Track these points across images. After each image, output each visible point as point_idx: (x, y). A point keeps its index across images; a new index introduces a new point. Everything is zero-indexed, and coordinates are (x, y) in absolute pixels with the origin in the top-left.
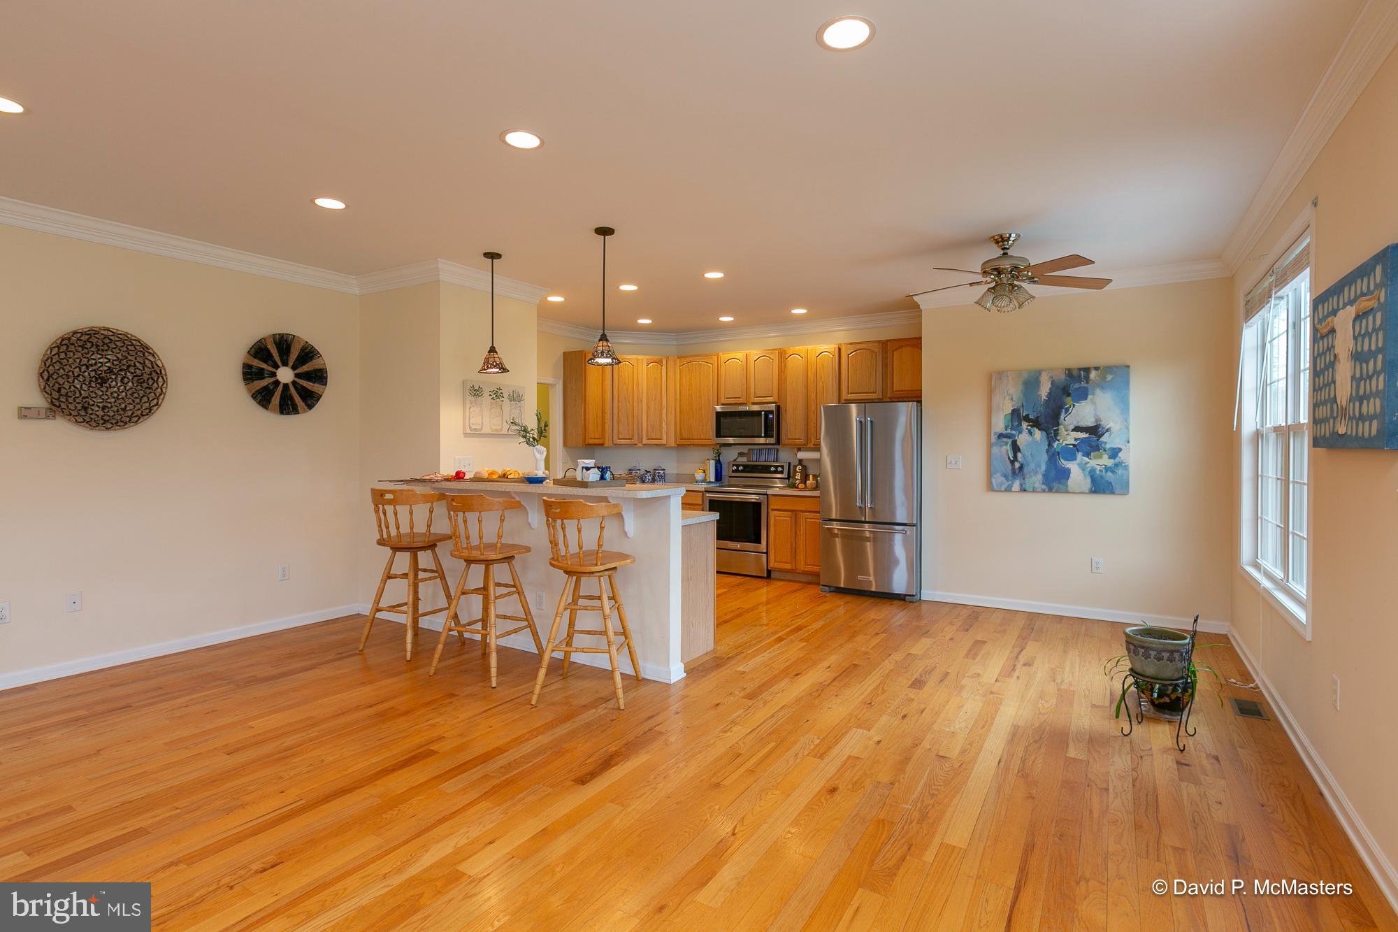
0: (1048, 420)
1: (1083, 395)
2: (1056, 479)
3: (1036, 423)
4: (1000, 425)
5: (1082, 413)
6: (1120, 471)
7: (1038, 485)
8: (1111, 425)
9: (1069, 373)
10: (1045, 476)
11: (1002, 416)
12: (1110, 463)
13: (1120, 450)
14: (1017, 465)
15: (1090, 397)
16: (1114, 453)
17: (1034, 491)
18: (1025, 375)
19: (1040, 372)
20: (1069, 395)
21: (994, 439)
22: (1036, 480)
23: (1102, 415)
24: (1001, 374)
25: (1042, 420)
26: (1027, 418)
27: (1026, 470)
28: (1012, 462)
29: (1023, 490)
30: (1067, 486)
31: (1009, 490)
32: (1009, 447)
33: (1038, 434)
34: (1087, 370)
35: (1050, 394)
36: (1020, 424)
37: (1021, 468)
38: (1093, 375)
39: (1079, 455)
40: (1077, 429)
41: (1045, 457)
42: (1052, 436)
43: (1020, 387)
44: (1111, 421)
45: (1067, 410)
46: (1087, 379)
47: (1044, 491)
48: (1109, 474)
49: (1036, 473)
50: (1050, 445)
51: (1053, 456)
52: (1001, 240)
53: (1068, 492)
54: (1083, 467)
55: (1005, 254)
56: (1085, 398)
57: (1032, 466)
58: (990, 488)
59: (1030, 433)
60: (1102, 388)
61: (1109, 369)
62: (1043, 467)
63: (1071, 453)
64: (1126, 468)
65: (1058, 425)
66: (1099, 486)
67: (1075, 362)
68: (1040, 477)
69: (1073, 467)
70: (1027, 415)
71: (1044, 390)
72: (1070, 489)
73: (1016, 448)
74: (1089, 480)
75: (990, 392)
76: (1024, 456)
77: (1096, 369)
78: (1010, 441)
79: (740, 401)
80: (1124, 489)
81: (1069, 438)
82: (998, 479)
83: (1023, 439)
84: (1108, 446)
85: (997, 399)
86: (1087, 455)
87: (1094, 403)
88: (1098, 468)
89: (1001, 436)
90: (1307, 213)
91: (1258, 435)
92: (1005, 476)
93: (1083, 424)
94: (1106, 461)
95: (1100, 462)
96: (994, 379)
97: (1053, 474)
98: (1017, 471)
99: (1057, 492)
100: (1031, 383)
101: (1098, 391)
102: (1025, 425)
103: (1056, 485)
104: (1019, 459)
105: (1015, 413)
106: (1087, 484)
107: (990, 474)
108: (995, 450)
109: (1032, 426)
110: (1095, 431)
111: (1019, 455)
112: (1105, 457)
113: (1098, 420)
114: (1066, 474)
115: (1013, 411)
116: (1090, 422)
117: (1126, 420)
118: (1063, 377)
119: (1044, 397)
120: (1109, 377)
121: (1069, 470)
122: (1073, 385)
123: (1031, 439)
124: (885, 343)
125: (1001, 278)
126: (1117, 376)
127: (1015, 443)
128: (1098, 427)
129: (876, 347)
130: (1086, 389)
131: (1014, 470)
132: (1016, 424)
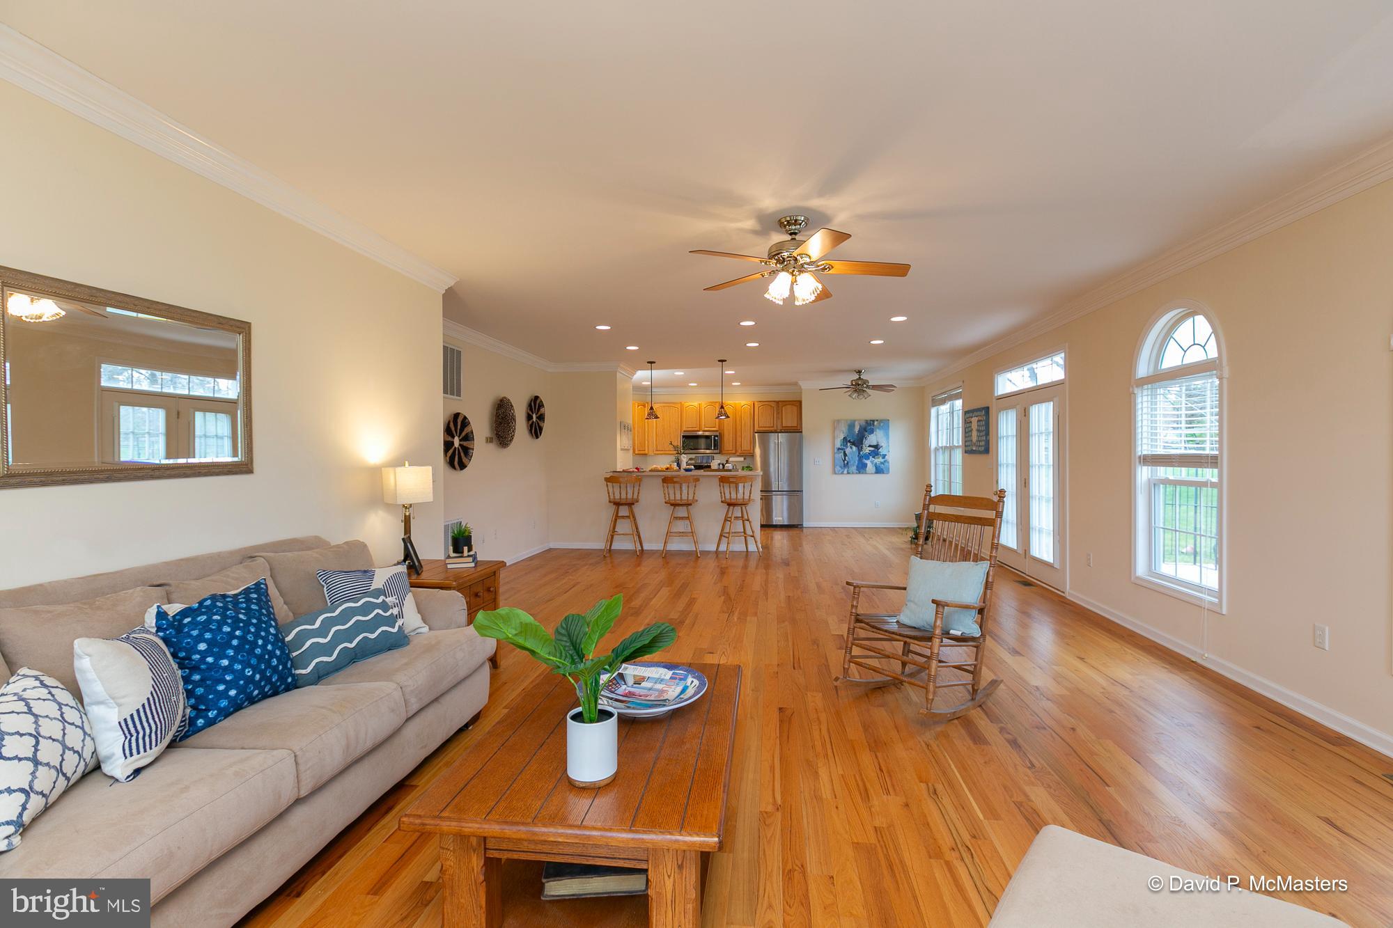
0: (858, 442)
1: (872, 432)
2: (862, 468)
3: (853, 444)
4: (838, 444)
5: (872, 439)
6: (886, 464)
7: (855, 471)
8: (882, 444)
9: (867, 421)
10: (857, 467)
11: (839, 440)
12: (882, 460)
13: (886, 455)
14: (846, 462)
15: (875, 433)
16: (884, 456)
17: (853, 473)
18: (849, 422)
19: (855, 421)
20: (866, 431)
21: (836, 451)
22: (854, 468)
23: (879, 440)
24: (839, 421)
25: (856, 442)
26: (849, 441)
27: (849, 464)
28: (844, 461)
29: (848, 473)
30: (865, 471)
31: (842, 473)
32: (842, 454)
33: (854, 448)
34: (873, 421)
35: (859, 431)
36: (847, 444)
37: (847, 463)
38: (876, 423)
39: (871, 457)
40: (870, 446)
41: (857, 458)
42: (860, 449)
43: (847, 427)
44: (883, 443)
45: (866, 438)
46: (873, 424)
47: (857, 473)
48: (882, 465)
49: (854, 465)
50: (859, 453)
51: (860, 458)
52: (859, 372)
54: (872, 462)
55: (859, 377)
56: (873, 433)
57: (852, 462)
58: (835, 473)
59: (851, 447)
60: (879, 428)
61: (880, 421)
62: (857, 462)
63: (867, 456)
64: (888, 462)
65: (862, 444)
66: (879, 470)
67: (870, 417)
68: (855, 467)
69: (868, 462)
71: (857, 429)
72: (867, 472)
73: (845, 455)
74: (874, 468)
75: (834, 429)
76: (849, 458)
77: (877, 420)
78: (842, 451)
79: (696, 429)
80: (888, 472)
81: (867, 450)
82: (838, 468)
83: (848, 450)
84: (881, 453)
85: (837, 432)
86: (874, 457)
87: (876, 435)
88: (878, 462)
89: (839, 449)
90: (961, 384)
91: (936, 449)
92: (841, 467)
93: (872, 444)
94: (881, 460)
95: (878, 460)
96: (836, 423)
97: (860, 465)
98: (846, 465)
99: (862, 473)
100: (851, 426)
101: (878, 430)
102: (849, 444)
103: (862, 471)
104: (847, 459)
106: (874, 470)
107: (834, 466)
108: (837, 455)
110: (877, 447)
111: (846, 457)
112: (881, 458)
113: (878, 442)
114: (865, 465)
115: (844, 438)
116: (874, 443)
117: (888, 442)
118: (864, 423)
119: (857, 432)
120: (882, 424)
121: (867, 464)
122: (868, 427)
123: (851, 450)
124: (778, 402)
125: (859, 387)
126: (884, 424)
127: (845, 452)
128: (878, 445)
129: (773, 404)
130: (873, 429)
131: (844, 464)
132: (845, 443)
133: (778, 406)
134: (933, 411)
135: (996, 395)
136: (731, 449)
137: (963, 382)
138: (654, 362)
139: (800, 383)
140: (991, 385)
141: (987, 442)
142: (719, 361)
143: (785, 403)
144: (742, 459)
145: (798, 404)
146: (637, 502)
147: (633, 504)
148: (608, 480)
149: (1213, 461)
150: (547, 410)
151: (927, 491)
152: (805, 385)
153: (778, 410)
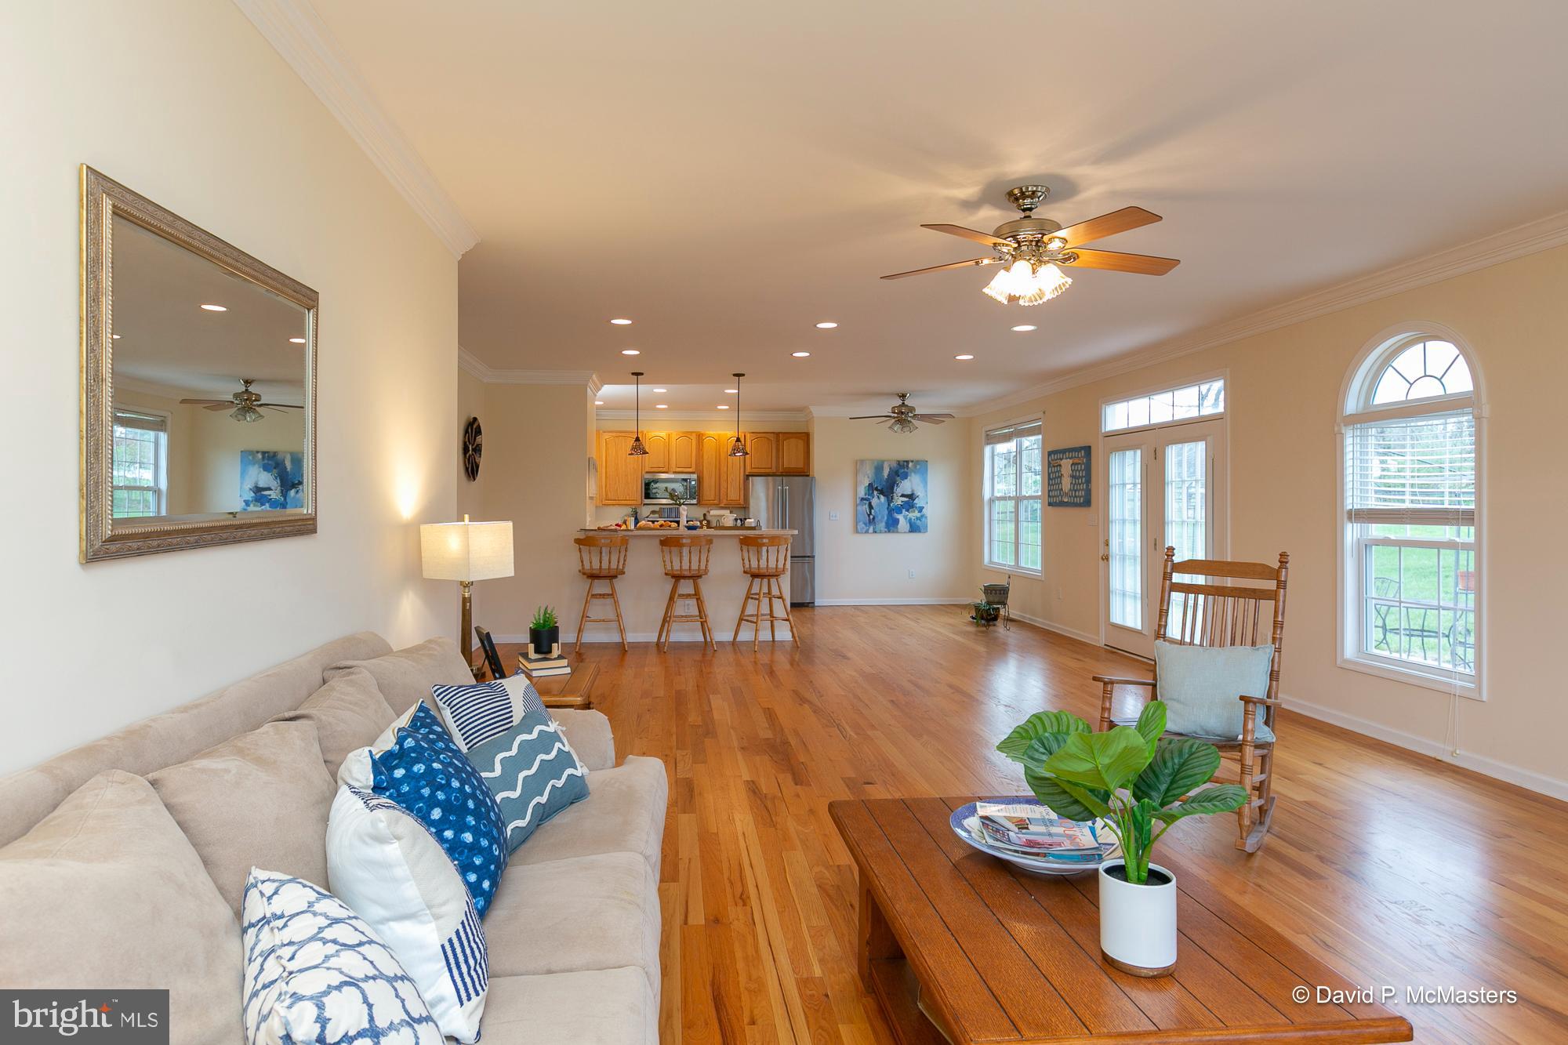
0: (887, 489)
1: (905, 476)
2: (892, 525)
3: (881, 492)
4: (862, 492)
5: (905, 486)
6: (923, 519)
7: (883, 529)
8: (919, 493)
9: (899, 463)
10: (887, 523)
11: (863, 487)
12: (919, 515)
13: (923, 507)
14: (871, 517)
15: (909, 477)
16: (921, 509)
17: (880, 532)
18: (876, 463)
19: (883, 462)
20: (898, 476)
21: (858, 501)
22: (882, 526)
23: (915, 489)
24: (862, 461)
25: (885, 490)
26: (876, 489)
27: (876, 520)
28: (869, 516)
29: (875, 532)
30: (897, 528)
31: (867, 532)
32: (867, 506)
33: (882, 498)
34: (907, 462)
35: (889, 475)
36: (873, 493)
37: (874, 518)
38: (910, 464)
39: (904, 511)
40: (903, 496)
41: (886, 512)
42: (890, 500)
43: (873, 471)
44: (919, 492)
45: (897, 484)
46: (907, 466)
47: (886, 532)
48: (918, 521)
49: (882, 522)
50: (889, 505)
51: (891, 511)
52: (903, 396)
53: (897, 532)
54: (905, 517)
55: (903, 403)
56: (906, 478)
57: (880, 517)
58: (857, 531)
59: (878, 497)
60: (915, 473)
61: (917, 462)
62: (886, 518)
63: (899, 510)
64: (926, 517)
65: (893, 493)
66: (914, 528)
67: (902, 457)
68: (883, 524)
69: (900, 517)
70: (877, 487)
71: (886, 473)
72: (899, 531)
73: (871, 507)
74: (908, 525)
75: (857, 472)
76: (875, 511)
77: (912, 461)
78: (867, 502)
79: (663, 470)
80: (926, 530)
81: (899, 501)
82: (861, 525)
83: (874, 502)
84: (918, 506)
85: (860, 477)
86: (908, 510)
87: (910, 480)
88: (913, 518)
89: (862, 499)
90: (1040, 415)
91: (992, 501)
92: (865, 524)
93: (905, 493)
94: (917, 514)
95: (914, 515)
96: (859, 464)
97: (890, 522)
98: (872, 521)
99: (893, 532)
100: (879, 468)
101: (913, 474)
102: (875, 493)
103: (892, 528)
104: (873, 513)
106: (907, 527)
107: (856, 523)
108: (859, 508)
109: (879, 493)
110: (911, 497)
111: (873, 511)
112: (917, 512)
113: (913, 491)
114: (897, 521)
115: (869, 484)
116: (909, 492)
117: (926, 491)
118: (895, 465)
119: (886, 477)
120: (918, 467)
121: (898, 519)
122: (901, 470)
123: (879, 501)
124: (778, 434)
125: (903, 416)
126: (921, 466)
127: (870, 504)
128: (913, 494)
129: (771, 437)
130: (907, 473)
131: (870, 519)
132: (871, 492)
133: (778, 439)
134: (988, 450)
135: (1103, 431)
136: (711, 498)
137: (1044, 413)
138: (642, 374)
139: (813, 409)
140: (1097, 418)
141: (1088, 492)
142: (735, 375)
143: (788, 435)
145: (806, 438)
146: (623, 573)
147: (616, 577)
148: (578, 541)
149: (1465, 517)
150: (484, 439)
151: (1168, 556)
152: (817, 411)
153: (778, 445)
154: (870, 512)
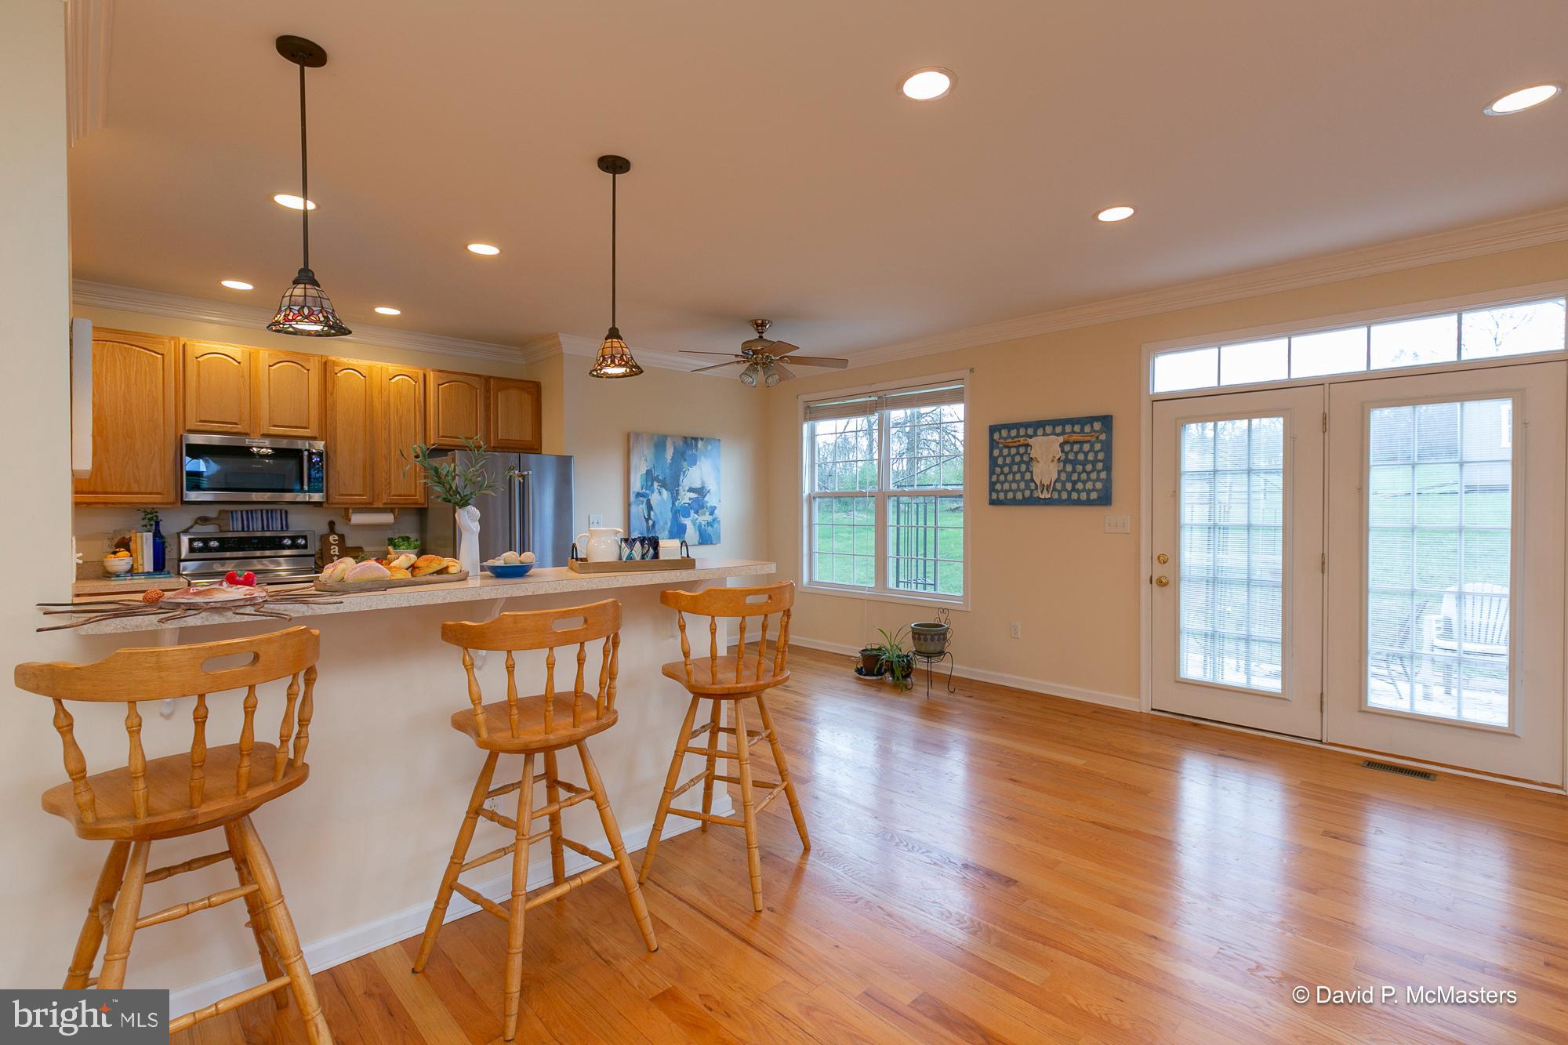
1: (694, 460)
3: (664, 485)
4: (636, 485)
5: (693, 476)
6: (715, 526)
8: (710, 487)
9: (686, 439)
11: (639, 476)
12: (710, 518)
13: (715, 507)
14: (651, 522)
15: (698, 463)
16: (712, 510)
18: (657, 438)
19: (667, 435)
20: (685, 460)
21: (634, 498)
23: (705, 479)
24: (640, 434)
28: (647, 520)
32: (644, 506)
33: (665, 494)
34: (697, 439)
35: (673, 458)
36: (652, 485)
37: (653, 525)
38: (701, 443)
39: (692, 512)
40: (691, 490)
42: (675, 497)
43: (654, 449)
44: (710, 484)
45: (684, 472)
46: (696, 446)
48: (710, 528)
49: (664, 530)
50: (673, 504)
54: (694, 522)
55: (761, 337)
56: (694, 464)
57: (661, 523)
60: (704, 455)
61: (707, 441)
63: (686, 511)
64: (719, 522)
65: (679, 486)
66: (705, 538)
69: (687, 522)
70: (658, 476)
71: (670, 454)
73: (650, 508)
74: (698, 533)
75: (628, 454)
76: (655, 514)
77: (703, 439)
78: (645, 500)
80: (717, 540)
81: (686, 498)
83: (655, 498)
84: (709, 505)
85: (634, 460)
86: (697, 512)
87: (701, 469)
88: (703, 523)
89: (638, 495)
90: (958, 375)
91: (811, 499)
93: (694, 486)
94: (707, 517)
95: (704, 518)
96: (631, 439)
100: (661, 446)
101: (703, 458)
102: (656, 484)
104: (652, 517)
105: (648, 472)
106: (695, 537)
107: (629, 530)
108: (635, 509)
109: (661, 486)
110: (701, 491)
111: (652, 513)
112: (707, 513)
113: (703, 483)
116: (698, 485)
117: (718, 483)
118: (681, 442)
119: (669, 460)
120: (709, 448)
122: (687, 449)
124: (487, 379)
125: (758, 358)
126: (711, 446)
127: (648, 501)
128: (703, 488)
129: (480, 385)
130: (696, 455)
131: (648, 526)
132: (649, 484)
133: (489, 388)
134: (806, 427)
135: (1151, 393)
136: (359, 490)
137: (972, 370)
139: (563, 338)
140: (1142, 373)
141: (1108, 484)
143: (505, 383)
144: (389, 518)
145: (534, 390)
153: (488, 398)
154: (649, 515)
